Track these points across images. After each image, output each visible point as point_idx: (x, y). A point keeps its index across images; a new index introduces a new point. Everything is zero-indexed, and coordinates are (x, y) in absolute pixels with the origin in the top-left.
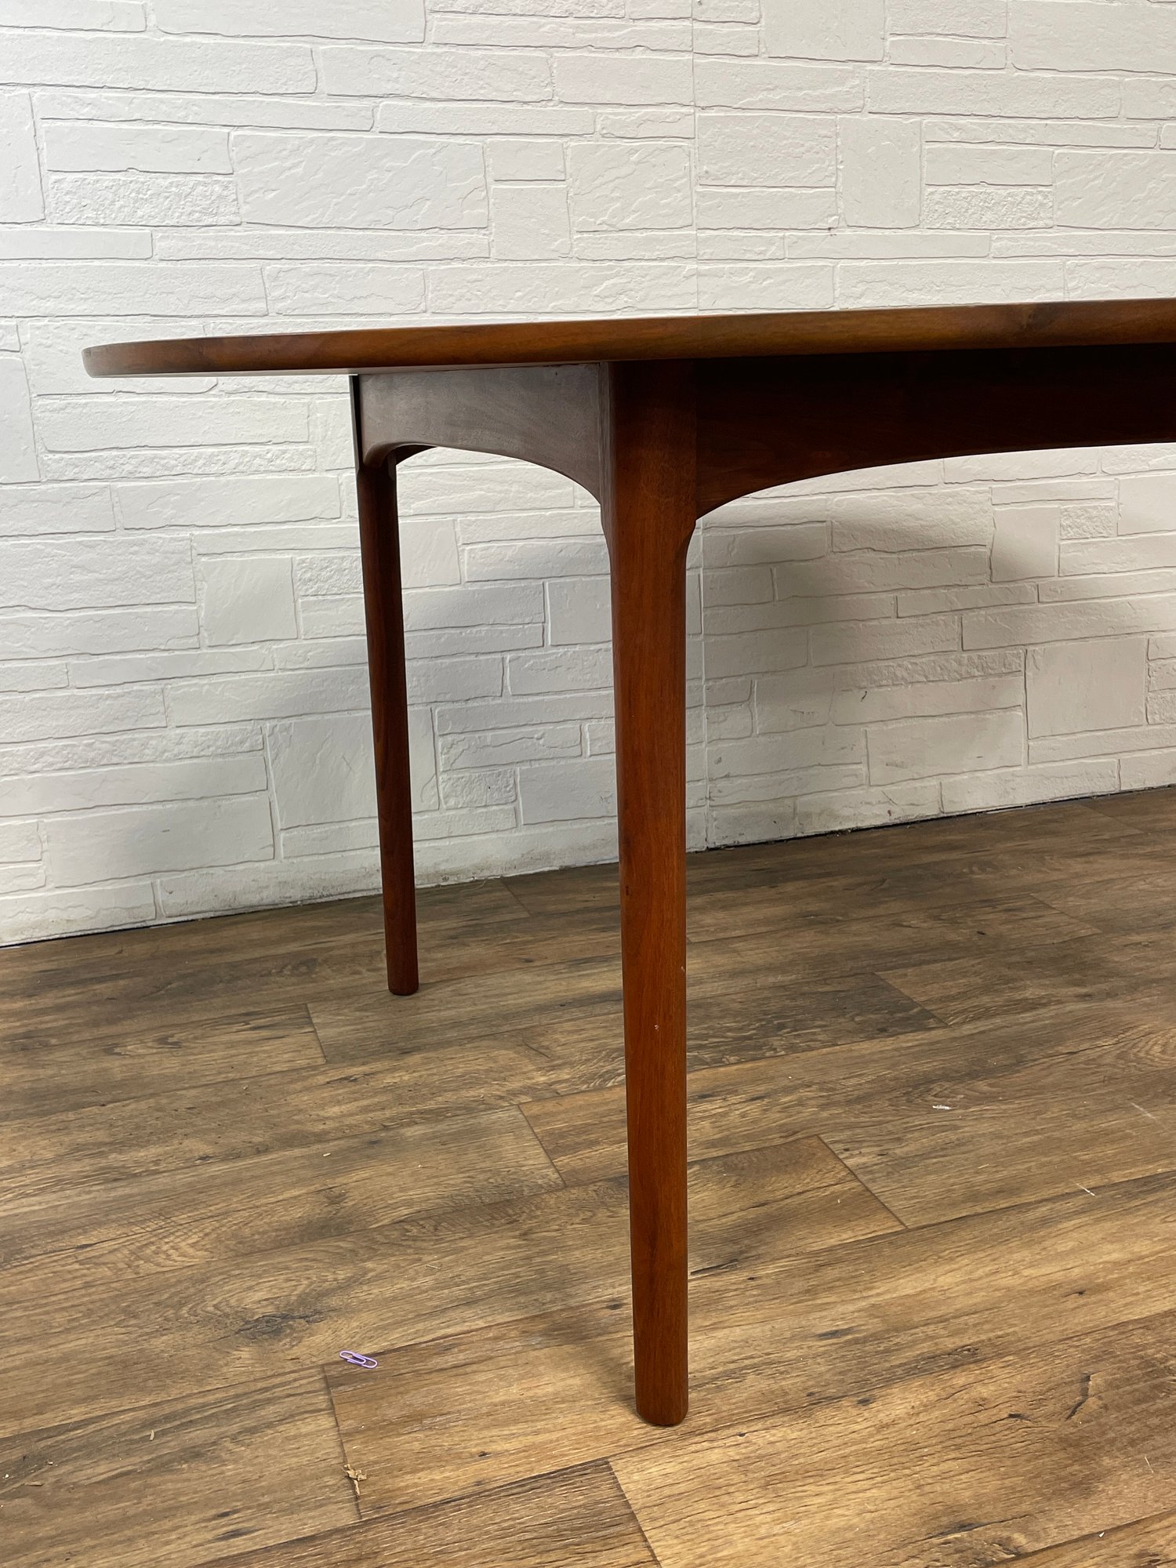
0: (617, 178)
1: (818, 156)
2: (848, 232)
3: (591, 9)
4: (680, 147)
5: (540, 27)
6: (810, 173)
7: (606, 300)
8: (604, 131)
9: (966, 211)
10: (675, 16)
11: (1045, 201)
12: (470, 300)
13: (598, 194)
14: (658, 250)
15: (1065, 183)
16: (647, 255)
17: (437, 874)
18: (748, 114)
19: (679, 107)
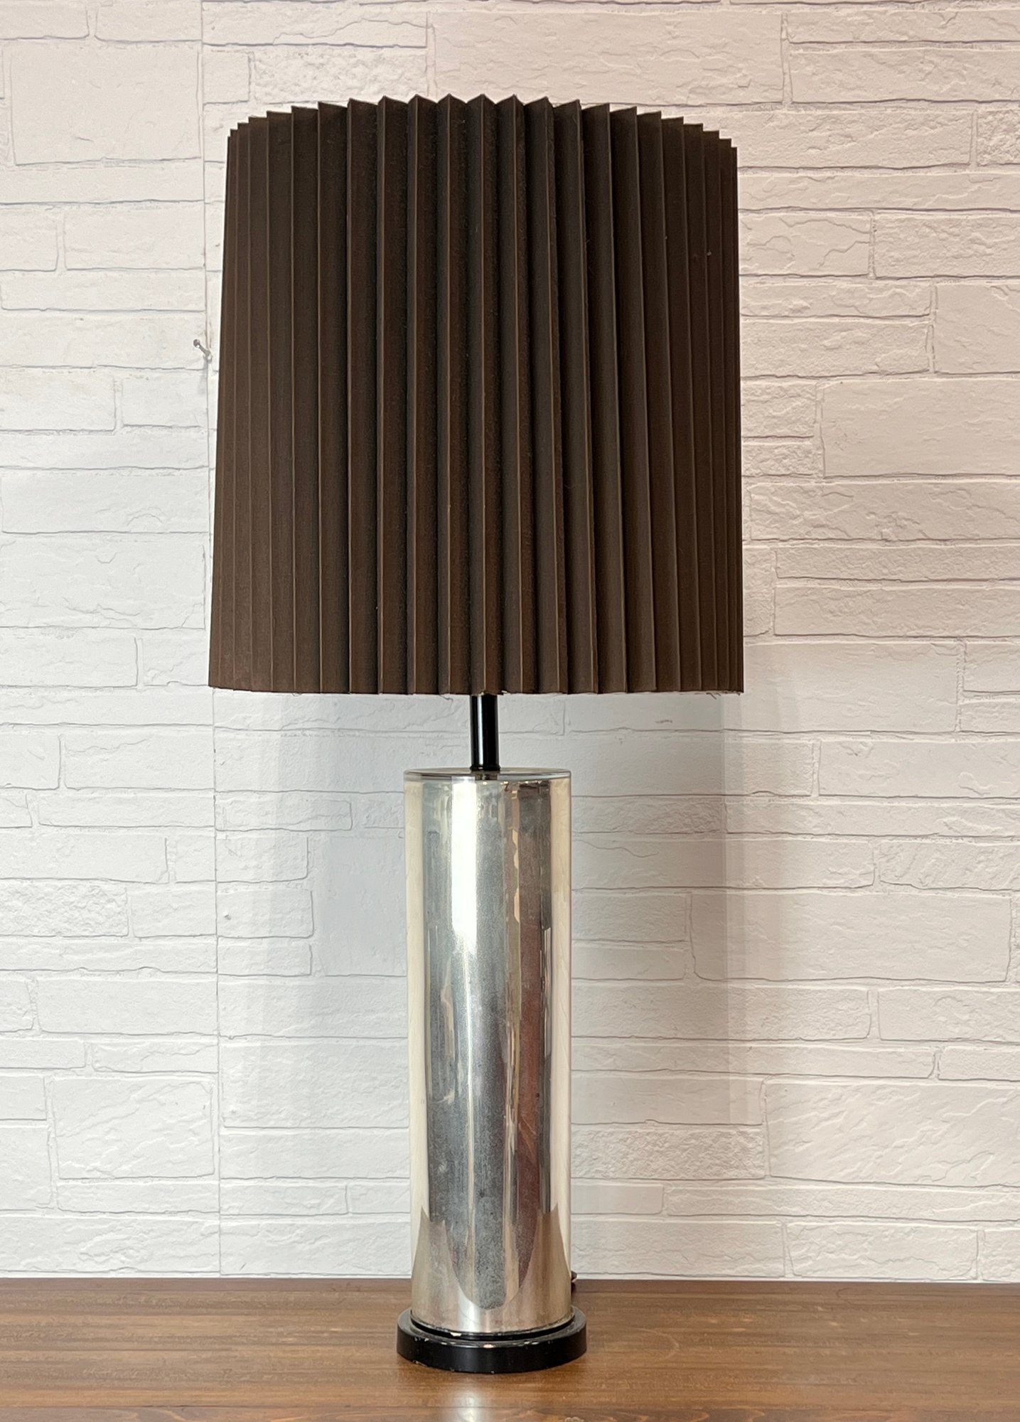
0: (113, 1118)
3: (83, 928)
4: (199, 1083)
6: (384, 1112)
8: (97, 1065)
10: (193, 933)
11: (750, 1146)
13: (89, 1136)
18: (296, 1043)
19: (198, 1037)
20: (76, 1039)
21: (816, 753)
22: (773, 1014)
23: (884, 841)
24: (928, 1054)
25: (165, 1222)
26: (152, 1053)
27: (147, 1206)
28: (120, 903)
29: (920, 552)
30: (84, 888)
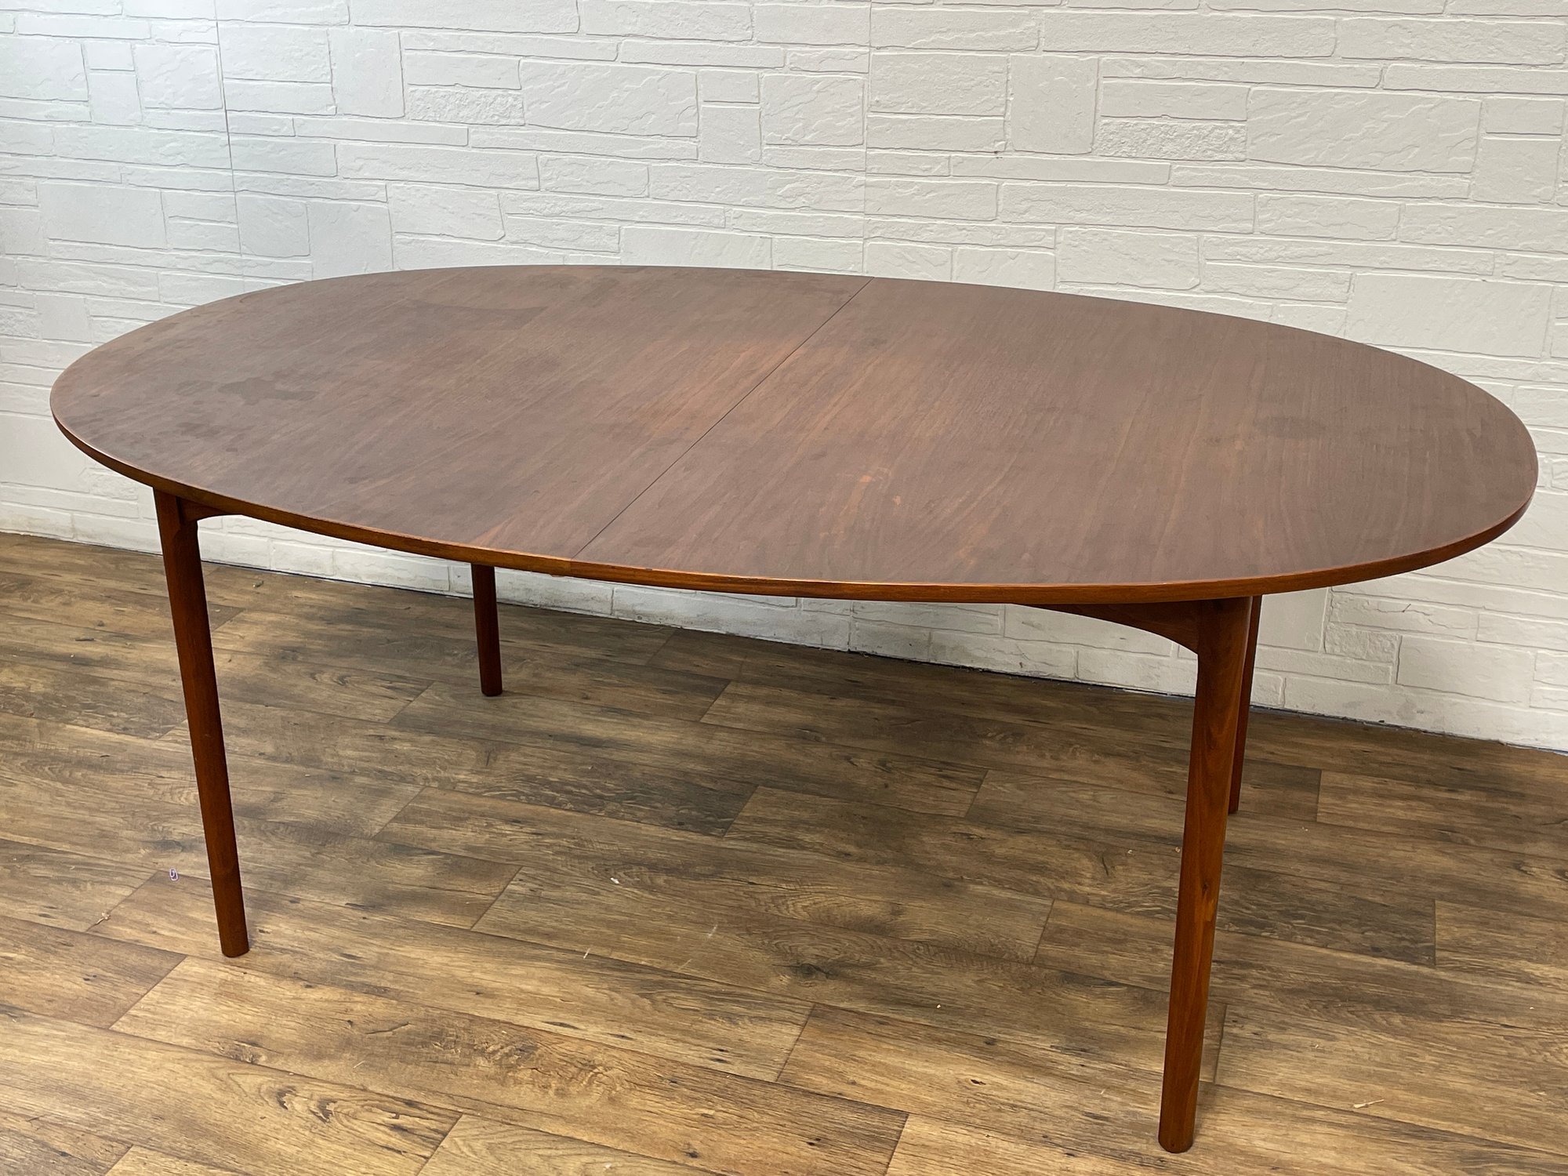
0: (799, 104)
1: (988, 89)
2: (1016, 156)
6: (978, 104)
7: (787, 199)
9: (1145, 141)
11: (1236, 136)
12: (681, 190)
13: (785, 115)
14: (833, 163)
15: (1261, 119)
16: (824, 166)
20: (779, 47)
24: (1376, 69)
25: (832, 176)
26: (827, 58)
27: (820, 165)
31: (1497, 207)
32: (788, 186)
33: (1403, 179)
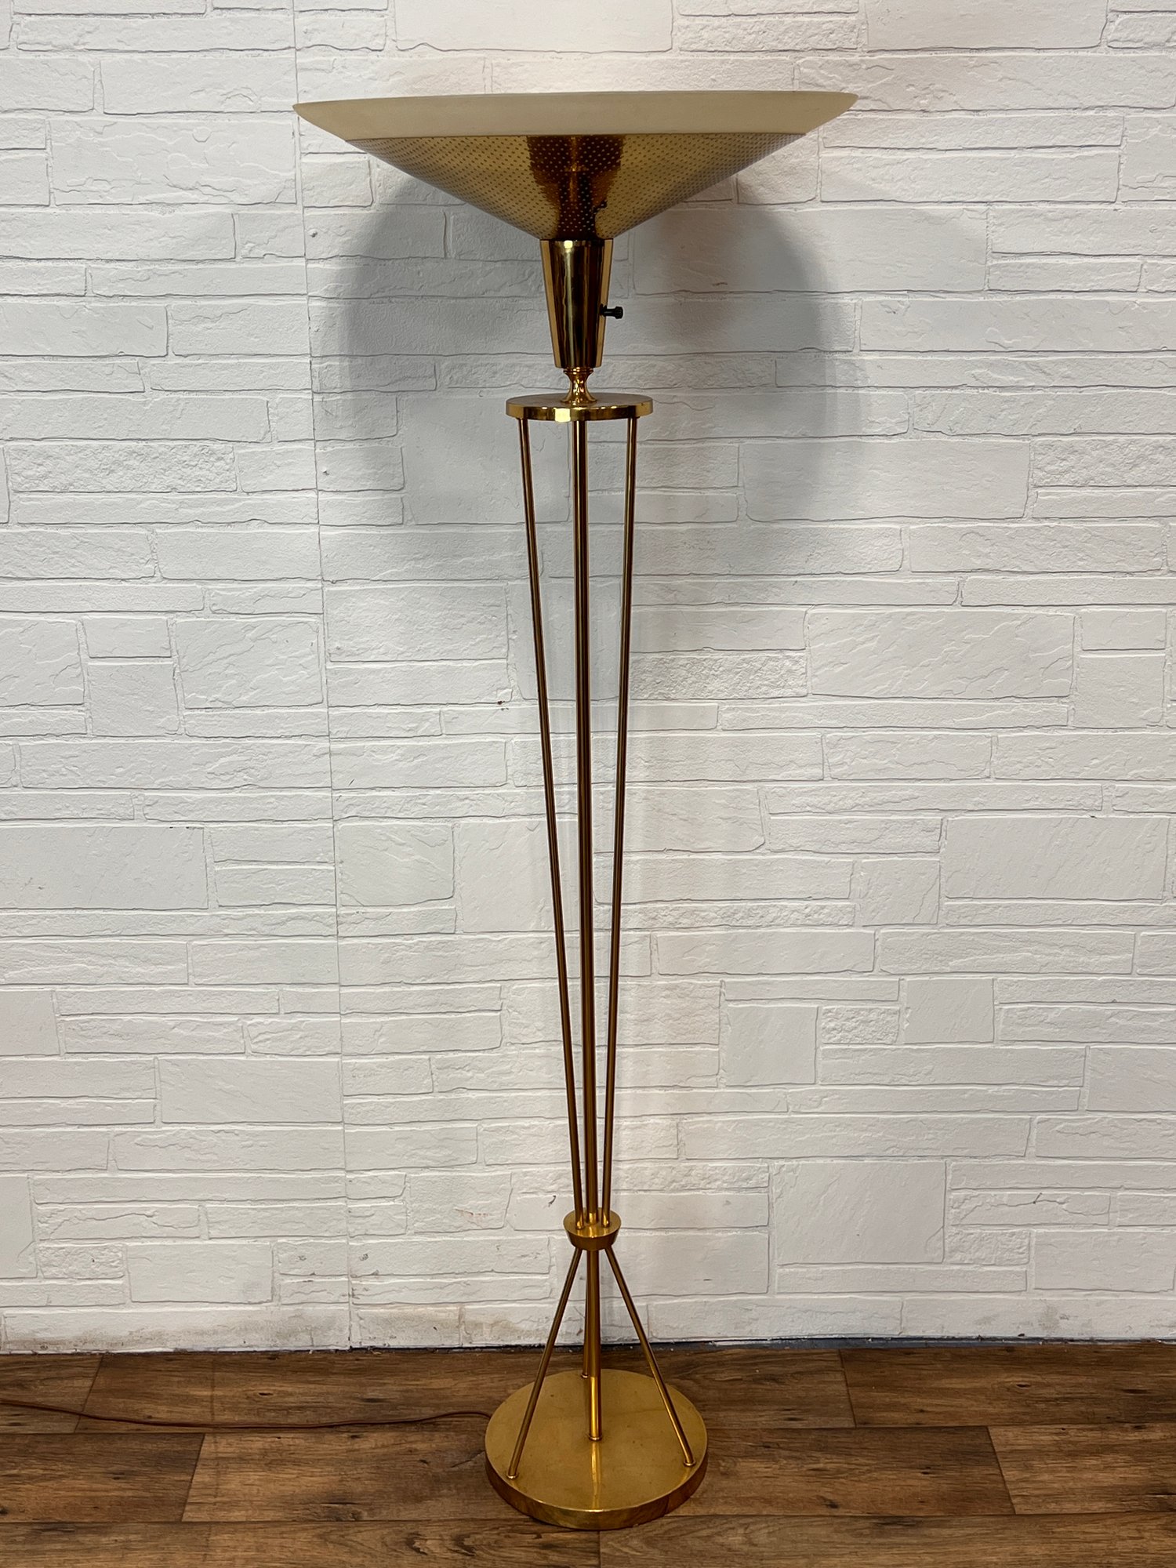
0: (231, 655)
1: (482, 626)
3: (196, 484)
4: (306, 623)
5: (138, 504)
6: (472, 645)
7: (222, 777)
8: (214, 608)
9: (685, 679)
10: (296, 488)
11: (794, 668)
12: (64, 775)
13: (210, 671)
14: (282, 728)
15: (823, 647)
16: (271, 733)
17: (35, 1342)
18: (392, 586)
19: (303, 582)
20: (194, 585)
21: (858, 311)
22: (817, 551)
23: (918, 392)
24: (952, 584)
25: (283, 745)
26: (263, 597)
27: (265, 731)
28: (228, 461)
29: (955, 122)
30: (196, 447)
31: (1101, 733)
32: (222, 760)
33: (991, 707)
